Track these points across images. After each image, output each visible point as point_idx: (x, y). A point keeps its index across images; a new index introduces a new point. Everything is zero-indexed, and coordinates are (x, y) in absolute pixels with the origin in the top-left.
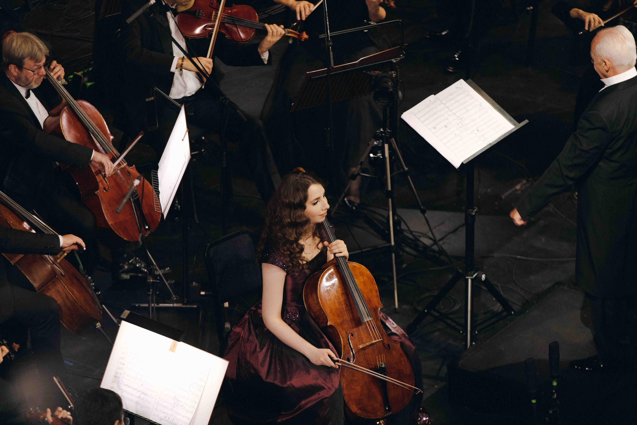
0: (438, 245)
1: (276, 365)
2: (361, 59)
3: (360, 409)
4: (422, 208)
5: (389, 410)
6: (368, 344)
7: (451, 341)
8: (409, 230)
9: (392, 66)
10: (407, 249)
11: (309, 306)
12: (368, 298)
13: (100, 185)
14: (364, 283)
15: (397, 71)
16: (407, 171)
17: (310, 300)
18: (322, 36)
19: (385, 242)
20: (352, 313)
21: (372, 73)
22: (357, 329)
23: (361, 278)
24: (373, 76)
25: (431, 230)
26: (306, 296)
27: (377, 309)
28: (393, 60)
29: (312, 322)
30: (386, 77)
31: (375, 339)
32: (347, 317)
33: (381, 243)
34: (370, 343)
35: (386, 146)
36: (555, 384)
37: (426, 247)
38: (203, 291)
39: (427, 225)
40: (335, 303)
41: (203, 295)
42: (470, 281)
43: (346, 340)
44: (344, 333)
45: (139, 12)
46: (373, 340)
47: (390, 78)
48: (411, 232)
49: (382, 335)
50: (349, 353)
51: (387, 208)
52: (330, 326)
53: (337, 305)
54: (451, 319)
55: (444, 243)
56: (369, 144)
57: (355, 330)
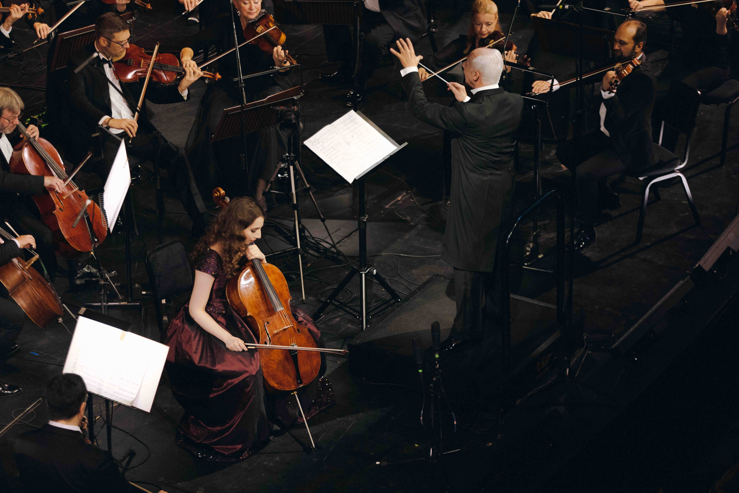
0: (336, 248)
1: (207, 351)
2: (268, 97)
3: (277, 383)
4: (322, 217)
5: (301, 383)
6: (281, 329)
7: (349, 325)
8: (311, 236)
9: (294, 102)
10: (311, 252)
11: (231, 301)
12: (279, 291)
13: (57, 206)
14: (276, 280)
15: (298, 106)
16: (309, 189)
17: (232, 296)
18: (236, 79)
19: (292, 246)
20: (267, 304)
21: (278, 108)
22: (271, 317)
23: (273, 275)
24: (279, 110)
25: (330, 235)
26: (229, 293)
27: (288, 300)
28: (294, 97)
29: (235, 313)
30: (289, 111)
31: (287, 326)
32: (263, 308)
33: (289, 247)
34: (283, 329)
35: (291, 168)
36: (437, 356)
37: (326, 249)
38: (144, 291)
39: (326, 231)
40: (252, 297)
41: (144, 294)
42: (363, 275)
43: (263, 327)
44: (261, 321)
45: (86, 63)
46: (285, 326)
47: (292, 112)
48: (313, 238)
49: (292, 321)
50: (266, 338)
51: (293, 219)
52: (250, 316)
53: (255, 299)
54: (348, 307)
55: (341, 245)
56: (277, 167)
57: (269, 318)
